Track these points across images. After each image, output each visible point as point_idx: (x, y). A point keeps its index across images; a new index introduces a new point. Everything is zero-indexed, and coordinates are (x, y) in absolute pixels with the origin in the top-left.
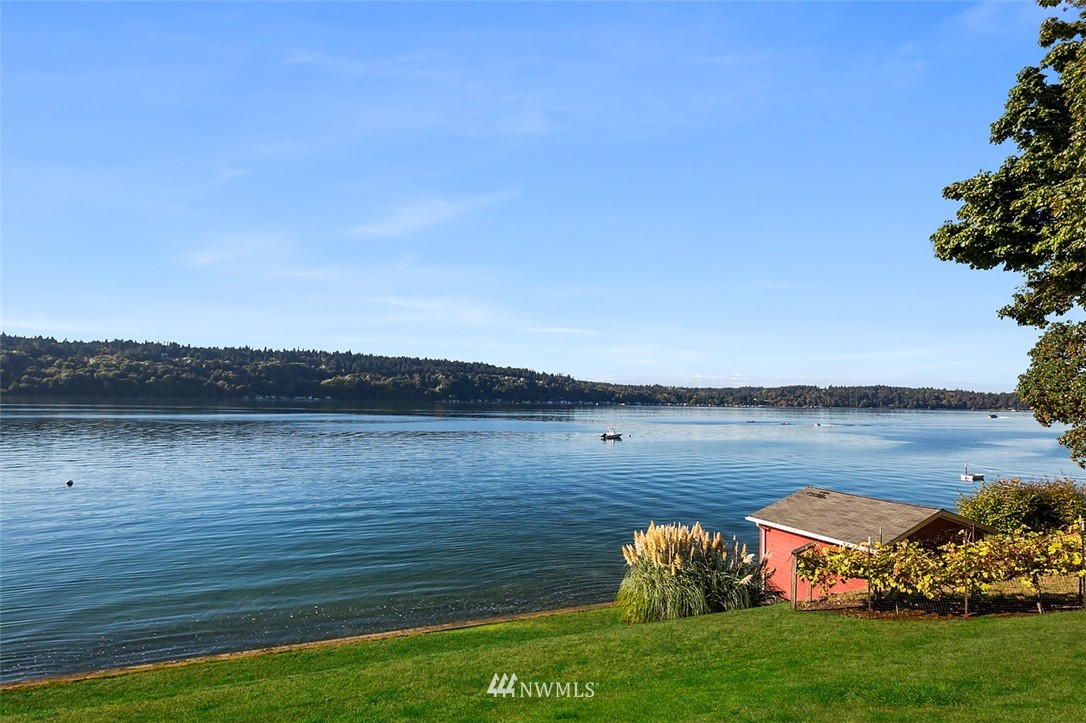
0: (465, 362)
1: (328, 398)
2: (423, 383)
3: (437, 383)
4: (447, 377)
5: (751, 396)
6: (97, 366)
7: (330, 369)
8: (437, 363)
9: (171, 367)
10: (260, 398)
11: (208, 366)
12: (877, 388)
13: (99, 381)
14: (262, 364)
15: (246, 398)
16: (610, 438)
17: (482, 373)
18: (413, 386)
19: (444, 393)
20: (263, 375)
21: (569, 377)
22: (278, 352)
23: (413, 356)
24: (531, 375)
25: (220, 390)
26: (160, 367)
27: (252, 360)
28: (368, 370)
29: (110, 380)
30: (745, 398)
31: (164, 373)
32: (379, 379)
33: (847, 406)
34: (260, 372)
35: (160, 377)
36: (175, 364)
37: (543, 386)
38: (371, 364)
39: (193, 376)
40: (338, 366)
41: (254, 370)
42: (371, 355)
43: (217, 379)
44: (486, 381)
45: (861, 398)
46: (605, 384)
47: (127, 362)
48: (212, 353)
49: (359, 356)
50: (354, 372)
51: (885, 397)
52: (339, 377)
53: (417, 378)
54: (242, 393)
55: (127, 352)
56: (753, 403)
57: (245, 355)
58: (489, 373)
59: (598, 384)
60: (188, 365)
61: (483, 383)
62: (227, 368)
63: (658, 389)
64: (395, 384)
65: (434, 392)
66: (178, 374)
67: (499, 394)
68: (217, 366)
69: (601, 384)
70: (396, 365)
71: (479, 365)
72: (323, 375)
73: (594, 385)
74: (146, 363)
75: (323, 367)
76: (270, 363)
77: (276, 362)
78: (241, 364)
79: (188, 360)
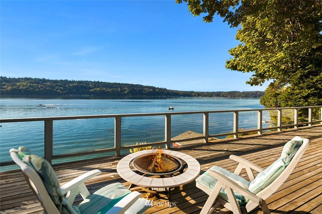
0: (134, 84)
1: (92, 95)
2: (121, 91)
3: (125, 90)
4: (128, 88)
5: (220, 94)
6: (20, 85)
7: (93, 86)
8: (125, 84)
9: (43, 86)
10: (71, 95)
11: (55, 85)
12: (257, 92)
13: (20, 90)
14: (71, 85)
15: (67, 95)
16: (171, 109)
17: (139, 87)
18: (118, 91)
19: (128, 93)
20: (72, 88)
21: (165, 88)
22: (76, 81)
24: (154, 88)
25: (58, 93)
26: (40, 86)
27: (68, 83)
28: (104, 87)
29: (24, 90)
30: (218, 95)
31: (41, 88)
32: (107, 89)
33: (248, 97)
35: (40, 89)
36: (44, 85)
37: (157, 91)
38: (105, 85)
39: (50, 89)
40: (95, 85)
41: (69, 87)
42: (105, 82)
43: (57, 89)
44: (140, 90)
45: (252, 95)
46: (176, 91)
47: (29, 84)
48: (56, 81)
49: (101, 82)
50: (100, 87)
51: (259, 94)
52: (95, 89)
53: (119, 89)
54: (65, 94)
55: (29, 81)
56: (220, 96)
57: (66, 82)
58: (141, 87)
59: (174, 91)
60: (49, 85)
61: (139, 90)
62: (61, 86)
63: (192, 92)
64: (113, 91)
65: (124, 93)
66: (45, 88)
67: (144, 94)
68: (57, 86)
69: (175, 91)
70: (113, 85)
71: (138, 85)
72: (90, 88)
73: (173, 91)
74: (35, 85)
75: (90, 86)
76: (74, 84)
77: (76, 84)
78: (65, 85)
79: (48, 84)
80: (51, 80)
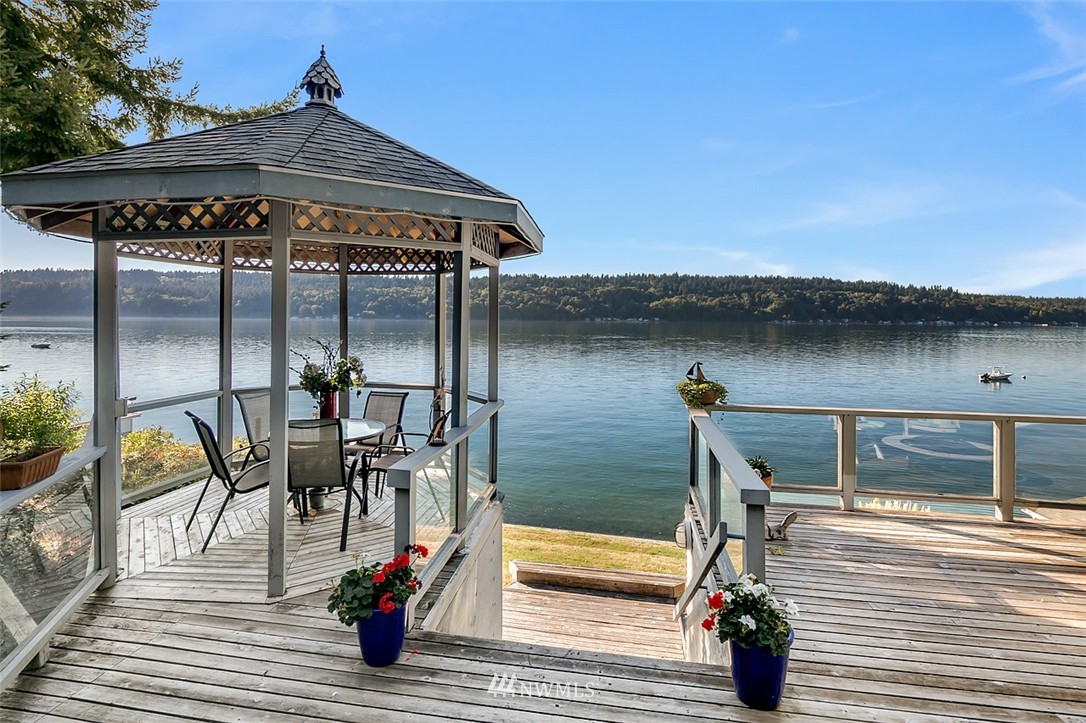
0: (803, 277)
1: (657, 319)
2: (753, 303)
3: (768, 302)
4: (781, 295)
7: (658, 291)
8: (769, 281)
9: (533, 295)
11: (559, 293)
14: (600, 289)
15: (588, 320)
16: (995, 380)
17: (823, 290)
18: (741, 306)
19: (777, 314)
20: (601, 299)
21: (950, 290)
22: (612, 278)
23: (741, 274)
24: (892, 291)
25: (568, 313)
26: (526, 295)
27: (592, 286)
28: (694, 291)
31: (529, 300)
32: (705, 300)
34: (599, 296)
35: (526, 303)
36: (535, 292)
37: (909, 303)
38: (697, 285)
39: (549, 302)
40: (666, 288)
41: (593, 295)
42: (697, 276)
43: (565, 304)
44: (829, 299)
46: (1012, 297)
48: (561, 282)
49: (686, 278)
50: (681, 294)
52: (666, 299)
53: (746, 297)
54: (583, 316)
57: (586, 281)
58: (833, 289)
59: (999, 297)
60: (545, 293)
61: (825, 302)
62: (573, 294)
64: (722, 304)
65: (764, 313)
66: (538, 301)
67: (846, 314)
69: (1005, 297)
70: (723, 285)
71: (820, 281)
72: (652, 298)
73: (992, 299)
74: (517, 292)
75: (652, 290)
76: (606, 288)
77: (611, 287)
78: (584, 290)
79: (545, 288)
80: (551, 279)
